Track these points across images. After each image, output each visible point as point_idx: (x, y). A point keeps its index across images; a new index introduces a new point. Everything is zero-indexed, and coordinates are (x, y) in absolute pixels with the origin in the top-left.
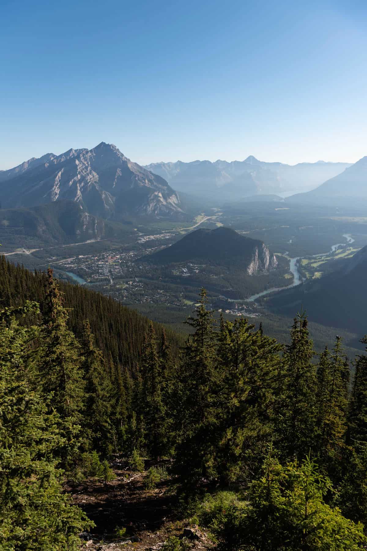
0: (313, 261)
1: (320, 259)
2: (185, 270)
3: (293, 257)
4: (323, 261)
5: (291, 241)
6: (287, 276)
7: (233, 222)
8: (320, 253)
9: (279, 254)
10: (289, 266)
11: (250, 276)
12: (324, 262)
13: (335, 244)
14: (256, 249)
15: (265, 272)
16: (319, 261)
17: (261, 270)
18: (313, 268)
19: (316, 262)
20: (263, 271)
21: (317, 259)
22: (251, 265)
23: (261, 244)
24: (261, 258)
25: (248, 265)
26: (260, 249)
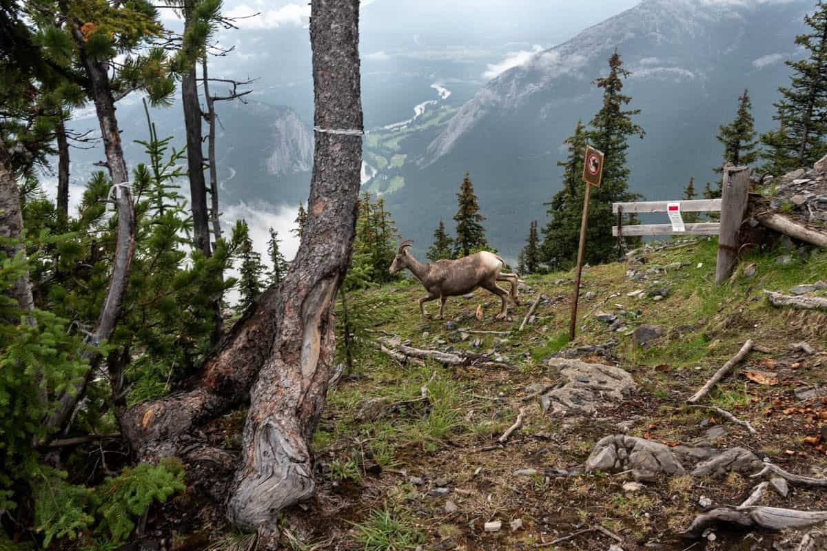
0: (385, 136)
1: (396, 131)
4: (402, 134)
8: (398, 122)
11: (274, 178)
12: (404, 137)
13: (420, 103)
14: (278, 124)
15: (301, 166)
16: (396, 136)
17: (296, 163)
18: (388, 149)
19: (392, 138)
20: (298, 165)
21: (392, 133)
22: (275, 156)
23: (289, 114)
24: (292, 141)
25: (270, 156)
26: (287, 124)
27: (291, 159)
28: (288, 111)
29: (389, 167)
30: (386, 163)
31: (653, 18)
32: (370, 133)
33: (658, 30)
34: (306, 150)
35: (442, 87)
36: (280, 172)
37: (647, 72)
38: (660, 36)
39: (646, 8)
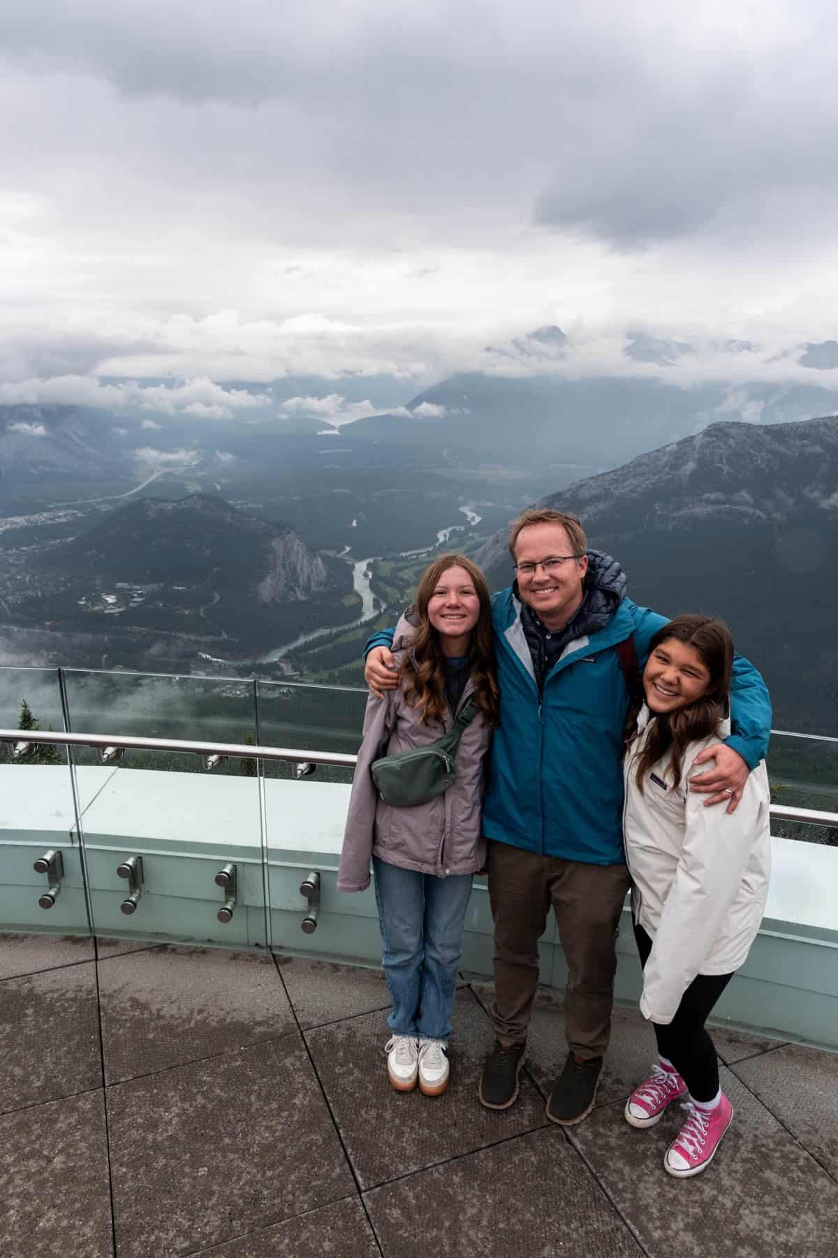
0: (401, 564)
1: (414, 559)
2: (111, 599)
3: (360, 559)
4: (420, 564)
5: (354, 524)
6: (348, 601)
7: (224, 481)
8: (417, 548)
9: (331, 553)
10: (352, 578)
11: (265, 606)
13: (445, 527)
14: (277, 544)
15: (299, 594)
16: (412, 566)
17: (292, 589)
18: (402, 580)
19: (406, 567)
20: (295, 592)
21: (409, 561)
22: (268, 581)
23: (289, 533)
24: (290, 563)
25: (262, 579)
26: (285, 545)
27: (286, 585)
28: (288, 528)
29: (402, 602)
30: (398, 596)
31: (719, 447)
32: (384, 560)
33: (724, 461)
34: (306, 576)
35: (472, 511)
36: (273, 600)
37: (710, 508)
38: (726, 469)
39: (711, 436)
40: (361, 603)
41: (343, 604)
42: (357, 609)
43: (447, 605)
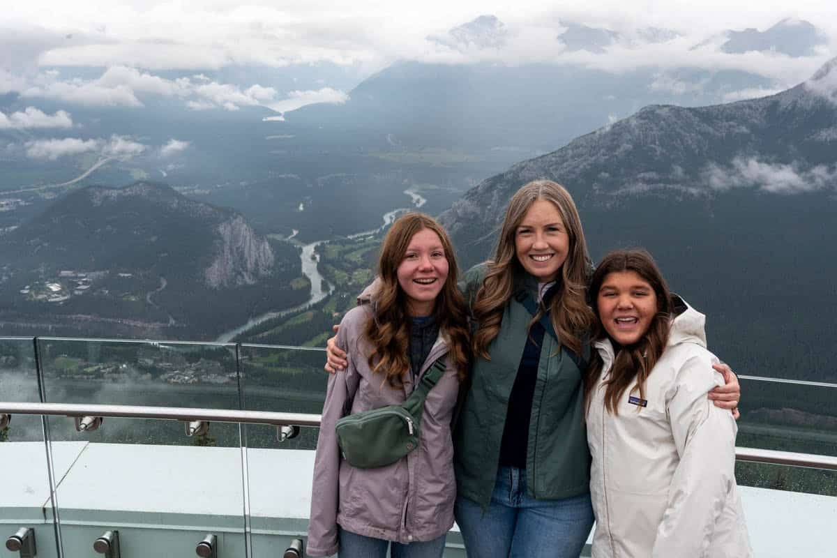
0: (348, 247)
1: (361, 242)
2: (55, 287)
3: (308, 242)
4: (368, 246)
5: (301, 208)
6: (297, 284)
7: (171, 167)
8: (363, 231)
9: (279, 237)
10: (299, 262)
11: (213, 291)
12: (369, 249)
13: (390, 211)
14: (224, 230)
15: (246, 278)
16: (361, 248)
17: (240, 273)
18: (350, 262)
19: (355, 250)
20: (243, 276)
21: (355, 243)
22: (216, 266)
23: (235, 218)
24: (237, 249)
25: (209, 265)
26: (233, 229)
27: (234, 270)
28: (235, 214)
29: (350, 284)
30: (346, 278)
31: (652, 129)
32: (330, 243)
33: (657, 143)
34: (253, 260)
35: (417, 193)
36: (221, 285)
37: (646, 187)
38: (659, 150)
39: (644, 119)
40: (309, 287)
41: (291, 288)
42: (306, 292)
43: (421, 269)
